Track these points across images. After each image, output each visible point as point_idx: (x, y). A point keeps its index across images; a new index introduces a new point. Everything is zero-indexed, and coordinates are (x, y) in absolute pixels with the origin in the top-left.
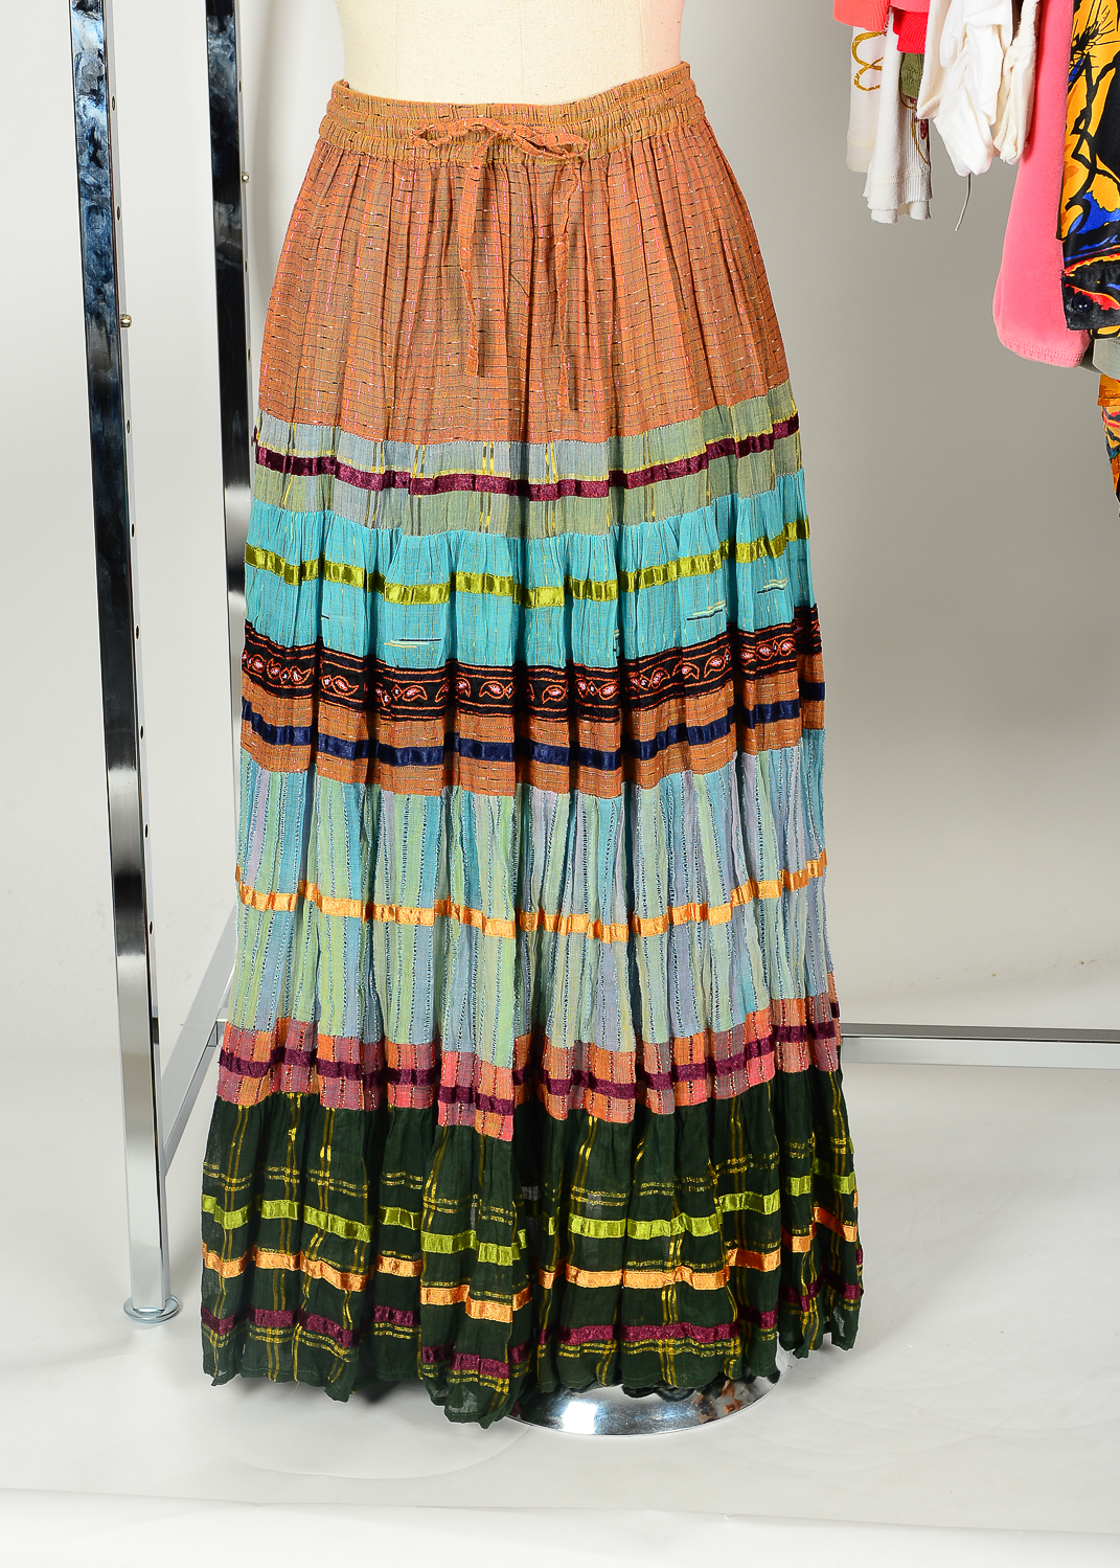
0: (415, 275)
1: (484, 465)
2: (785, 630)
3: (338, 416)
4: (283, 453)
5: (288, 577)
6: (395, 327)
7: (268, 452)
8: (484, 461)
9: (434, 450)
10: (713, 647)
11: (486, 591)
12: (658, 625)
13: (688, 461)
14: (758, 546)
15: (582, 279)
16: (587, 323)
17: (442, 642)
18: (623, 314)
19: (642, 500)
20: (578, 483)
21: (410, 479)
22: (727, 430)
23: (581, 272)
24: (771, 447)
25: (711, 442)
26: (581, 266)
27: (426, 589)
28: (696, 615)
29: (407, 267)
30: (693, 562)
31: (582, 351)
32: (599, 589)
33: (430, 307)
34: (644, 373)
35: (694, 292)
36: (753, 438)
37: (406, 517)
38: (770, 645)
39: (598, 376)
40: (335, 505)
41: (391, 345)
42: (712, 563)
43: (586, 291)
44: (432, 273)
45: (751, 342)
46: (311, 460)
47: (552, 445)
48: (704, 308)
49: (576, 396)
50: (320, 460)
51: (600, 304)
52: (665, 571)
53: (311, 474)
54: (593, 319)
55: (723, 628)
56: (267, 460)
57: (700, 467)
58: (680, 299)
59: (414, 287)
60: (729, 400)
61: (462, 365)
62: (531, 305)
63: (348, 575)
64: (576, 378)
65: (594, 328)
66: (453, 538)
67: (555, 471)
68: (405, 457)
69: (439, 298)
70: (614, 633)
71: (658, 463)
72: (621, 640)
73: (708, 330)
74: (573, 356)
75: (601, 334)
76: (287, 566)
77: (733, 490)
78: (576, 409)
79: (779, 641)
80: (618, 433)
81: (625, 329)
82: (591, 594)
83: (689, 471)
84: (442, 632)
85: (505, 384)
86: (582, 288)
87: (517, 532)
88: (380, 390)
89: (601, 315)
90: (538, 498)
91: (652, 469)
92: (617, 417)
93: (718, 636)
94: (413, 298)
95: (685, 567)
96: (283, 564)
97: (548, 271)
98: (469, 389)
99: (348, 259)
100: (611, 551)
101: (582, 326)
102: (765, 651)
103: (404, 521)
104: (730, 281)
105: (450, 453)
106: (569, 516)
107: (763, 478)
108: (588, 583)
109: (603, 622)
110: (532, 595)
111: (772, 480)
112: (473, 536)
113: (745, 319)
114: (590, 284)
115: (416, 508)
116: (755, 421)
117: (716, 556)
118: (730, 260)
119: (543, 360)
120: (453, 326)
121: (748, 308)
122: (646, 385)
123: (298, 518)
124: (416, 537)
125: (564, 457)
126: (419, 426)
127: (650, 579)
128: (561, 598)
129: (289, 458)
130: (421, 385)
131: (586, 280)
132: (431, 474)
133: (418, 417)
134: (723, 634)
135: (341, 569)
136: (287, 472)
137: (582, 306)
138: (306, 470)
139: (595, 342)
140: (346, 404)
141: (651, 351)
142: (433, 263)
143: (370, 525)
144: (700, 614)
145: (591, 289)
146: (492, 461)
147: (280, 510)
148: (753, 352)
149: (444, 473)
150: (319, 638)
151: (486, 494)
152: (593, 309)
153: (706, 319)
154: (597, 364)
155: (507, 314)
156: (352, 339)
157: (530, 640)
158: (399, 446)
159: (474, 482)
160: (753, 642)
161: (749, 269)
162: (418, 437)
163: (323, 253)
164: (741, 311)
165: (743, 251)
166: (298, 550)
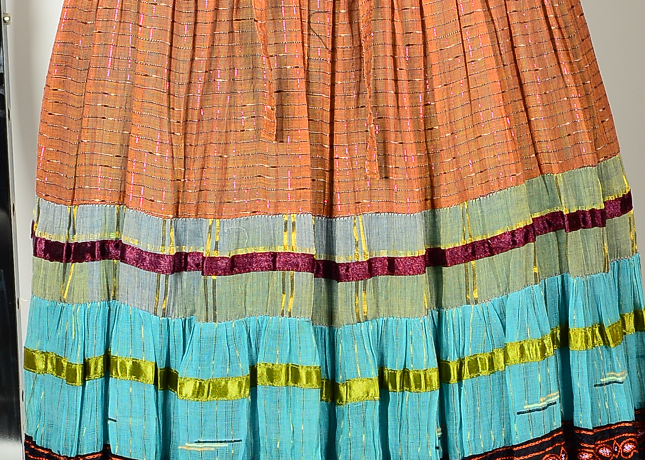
0: (204, 31)
1: (286, 242)
2: (626, 429)
3: (123, 194)
4: (63, 240)
5: (71, 378)
6: (183, 90)
7: (47, 242)
8: (286, 235)
9: (231, 225)
10: (548, 444)
11: (291, 383)
12: (485, 421)
13: (513, 233)
14: (593, 333)
15: (388, 30)
16: (396, 80)
17: (242, 445)
18: (435, 71)
19: (463, 280)
20: (391, 261)
21: (204, 258)
22: (554, 202)
23: (388, 23)
24: (603, 225)
25: (537, 215)
26: (388, 16)
27: (223, 383)
28: (527, 407)
29: (196, 23)
30: (522, 348)
31: (391, 112)
32: (418, 378)
33: (222, 64)
34: (461, 138)
35: (513, 48)
36: (584, 212)
37: (199, 301)
38: (609, 445)
39: (410, 138)
40: (120, 293)
41: (179, 109)
42: (543, 349)
43: (394, 45)
44: (224, 28)
45: (577, 105)
46: (93, 244)
47: (360, 218)
48: (525, 65)
49: (386, 163)
50: (104, 243)
51: (410, 60)
52: (491, 360)
53: (93, 260)
54: (403, 76)
55: (557, 424)
56: (45, 251)
57: (526, 240)
58: (498, 55)
59: (203, 44)
60: (555, 168)
61: (258, 130)
62: (333, 62)
63: (137, 371)
64: (385, 143)
65: (404, 86)
66: (252, 325)
67: (365, 248)
68: (197, 235)
69: (231, 56)
70: (436, 432)
71: (479, 239)
72: (444, 439)
73: (529, 89)
74: (381, 119)
75: (413, 94)
76: (69, 364)
77: (563, 270)
78: (386, 178)
79: (620, 441)
80: (434, 206)
81: (438, 87)
82: (409, 385)
83: (514, 244)
84: (243, 432)
85: (306, 149)
86: (389, 41)
87: (324, 321)
88: (168, 160)
89: (411, 72)
90: (347, 278)
91: (473, 244)
92: (432, 187)
93: (552, 433)
94: (202, 56)
95: (514, 353)
96: (65, 364)
97: (351, 23)
98: (265, 156)
99: (130, 18)
100: (430, 335)
101: (391, 83)
102: (605, 452)
103: (198, 308)
104: (552, 39)
105: (247, 230)
106: (382, 298)
107: (595, 259)
108: (405, 373)
109: (424, 415)
110: (343, 390)
111: (606, 262)
112: (274, 321)
113: (569, 80)
114: (398, 37)
115: (210, 291)
116: (585, 193)
117: (548, 341)
118: (551, 16)
119: (348, 122)
120: (248, 87)
121: (572, 70)
122: (463, 151)
123: (80, 310)
124: (211, 323)
125: (375, 231)
126: (212, 198)
127: (474, 368)
128: (375, 390)
129: (69, 245)
130: (213, 152)
131: (394, 33)
132: (226, 253)
133: (211, 188)
134: (558, 430)
135: (129, 365)
136: (67, 261)
137: (390, 61)
138: (88, 256)
139: (405, 100)
140: (131, 179)
141: (467, 113)
142: (224, 16)
143: (160, 313)
144: (531, 407)
145: (399, 42)
146: (294, 235)
147: (60, 305)
148: (580, 117)
149: (241, 252)
150: (106, 447)
151: (289, 274)
152: (402, 64)
153: (527, 77)
154: (408, 126)
155: (307, 72)
156: (137, 105)
157: (341, 441)
158: (190, 224)
159: (274, 262)
160: (593, 439)
161: (572, 29)
162: (211, 210)
163: (102, 14)
164: (566, 72)
165: (565, 9)
166: (80, 347)
